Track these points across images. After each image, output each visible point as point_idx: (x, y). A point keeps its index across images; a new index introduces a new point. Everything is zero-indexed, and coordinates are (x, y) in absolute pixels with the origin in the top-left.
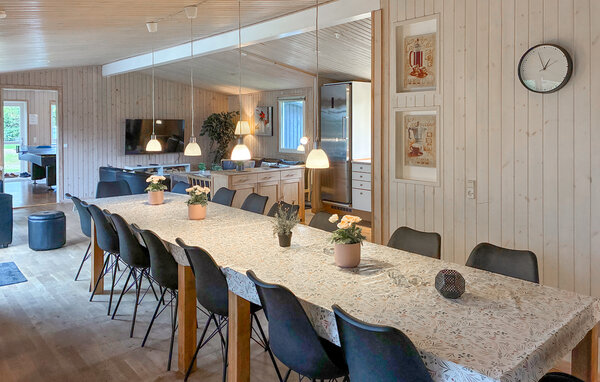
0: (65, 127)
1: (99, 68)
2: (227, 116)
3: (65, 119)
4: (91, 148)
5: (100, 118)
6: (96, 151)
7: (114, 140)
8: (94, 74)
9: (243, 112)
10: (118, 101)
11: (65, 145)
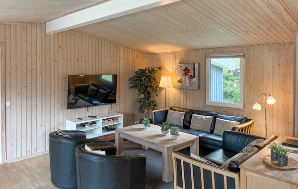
0: (8, 85)
1: (42, 24)
2: (152, 71)
3: (8, 76)
4: (34, 105)
5: (44, 74)
6: (39, 108)
7: (57, 95)
8: (38, 31)
9: (164, 68)
10: (61, 58)
11: (8, 104)
